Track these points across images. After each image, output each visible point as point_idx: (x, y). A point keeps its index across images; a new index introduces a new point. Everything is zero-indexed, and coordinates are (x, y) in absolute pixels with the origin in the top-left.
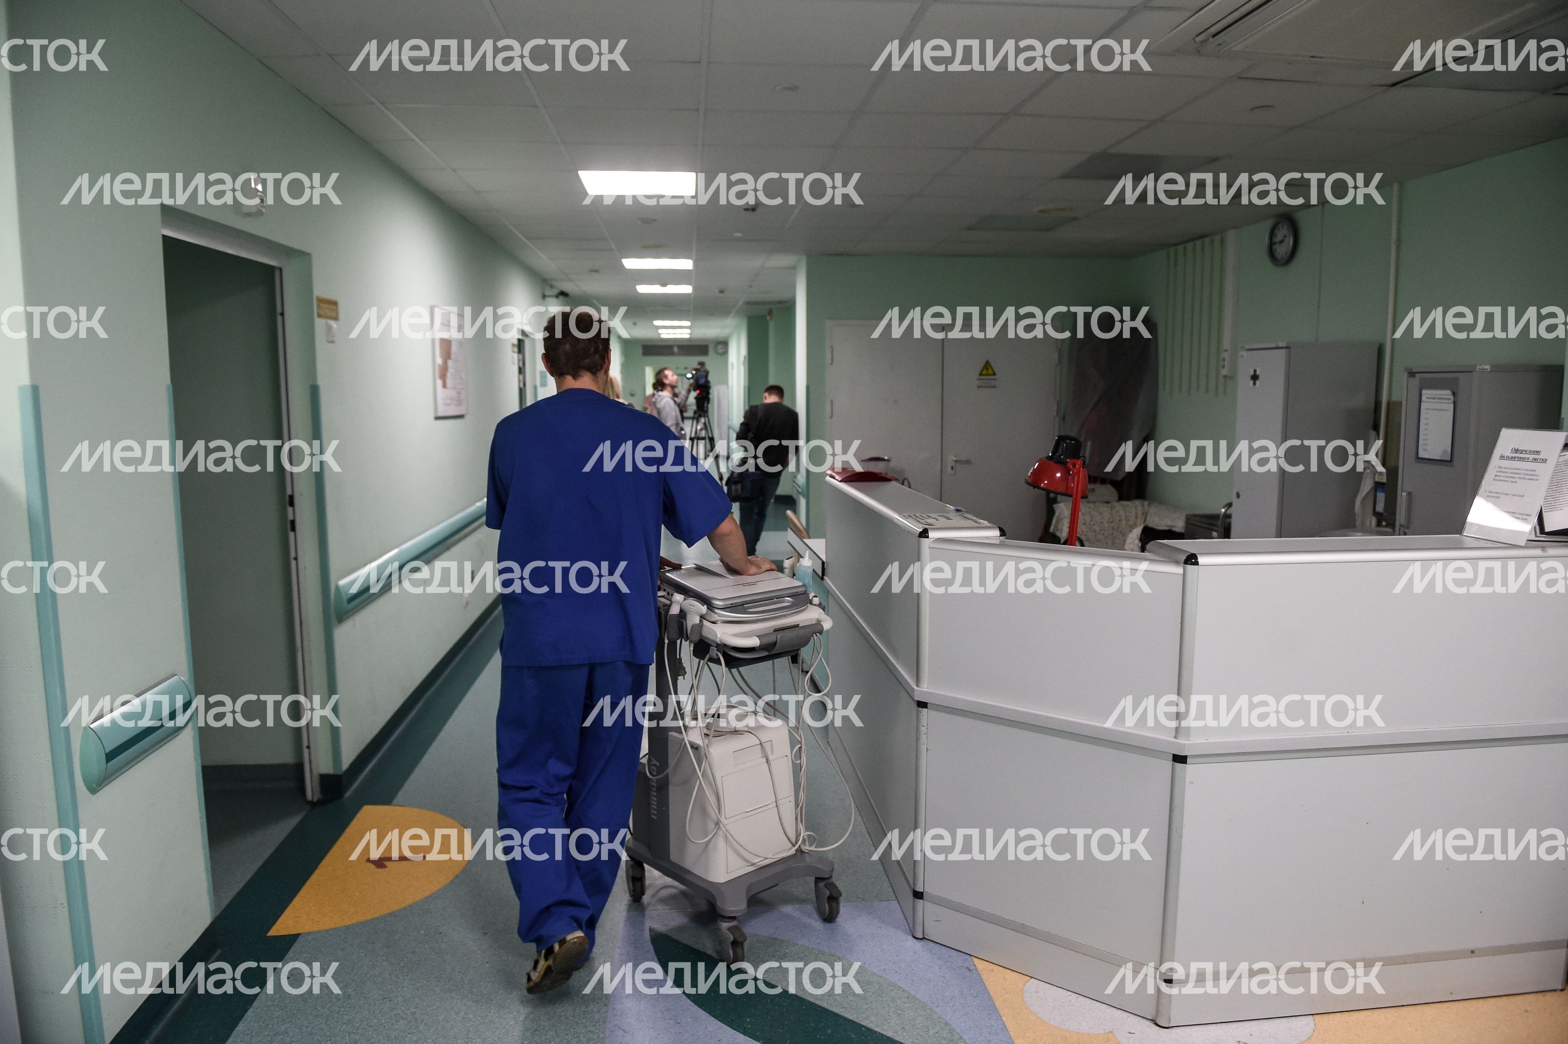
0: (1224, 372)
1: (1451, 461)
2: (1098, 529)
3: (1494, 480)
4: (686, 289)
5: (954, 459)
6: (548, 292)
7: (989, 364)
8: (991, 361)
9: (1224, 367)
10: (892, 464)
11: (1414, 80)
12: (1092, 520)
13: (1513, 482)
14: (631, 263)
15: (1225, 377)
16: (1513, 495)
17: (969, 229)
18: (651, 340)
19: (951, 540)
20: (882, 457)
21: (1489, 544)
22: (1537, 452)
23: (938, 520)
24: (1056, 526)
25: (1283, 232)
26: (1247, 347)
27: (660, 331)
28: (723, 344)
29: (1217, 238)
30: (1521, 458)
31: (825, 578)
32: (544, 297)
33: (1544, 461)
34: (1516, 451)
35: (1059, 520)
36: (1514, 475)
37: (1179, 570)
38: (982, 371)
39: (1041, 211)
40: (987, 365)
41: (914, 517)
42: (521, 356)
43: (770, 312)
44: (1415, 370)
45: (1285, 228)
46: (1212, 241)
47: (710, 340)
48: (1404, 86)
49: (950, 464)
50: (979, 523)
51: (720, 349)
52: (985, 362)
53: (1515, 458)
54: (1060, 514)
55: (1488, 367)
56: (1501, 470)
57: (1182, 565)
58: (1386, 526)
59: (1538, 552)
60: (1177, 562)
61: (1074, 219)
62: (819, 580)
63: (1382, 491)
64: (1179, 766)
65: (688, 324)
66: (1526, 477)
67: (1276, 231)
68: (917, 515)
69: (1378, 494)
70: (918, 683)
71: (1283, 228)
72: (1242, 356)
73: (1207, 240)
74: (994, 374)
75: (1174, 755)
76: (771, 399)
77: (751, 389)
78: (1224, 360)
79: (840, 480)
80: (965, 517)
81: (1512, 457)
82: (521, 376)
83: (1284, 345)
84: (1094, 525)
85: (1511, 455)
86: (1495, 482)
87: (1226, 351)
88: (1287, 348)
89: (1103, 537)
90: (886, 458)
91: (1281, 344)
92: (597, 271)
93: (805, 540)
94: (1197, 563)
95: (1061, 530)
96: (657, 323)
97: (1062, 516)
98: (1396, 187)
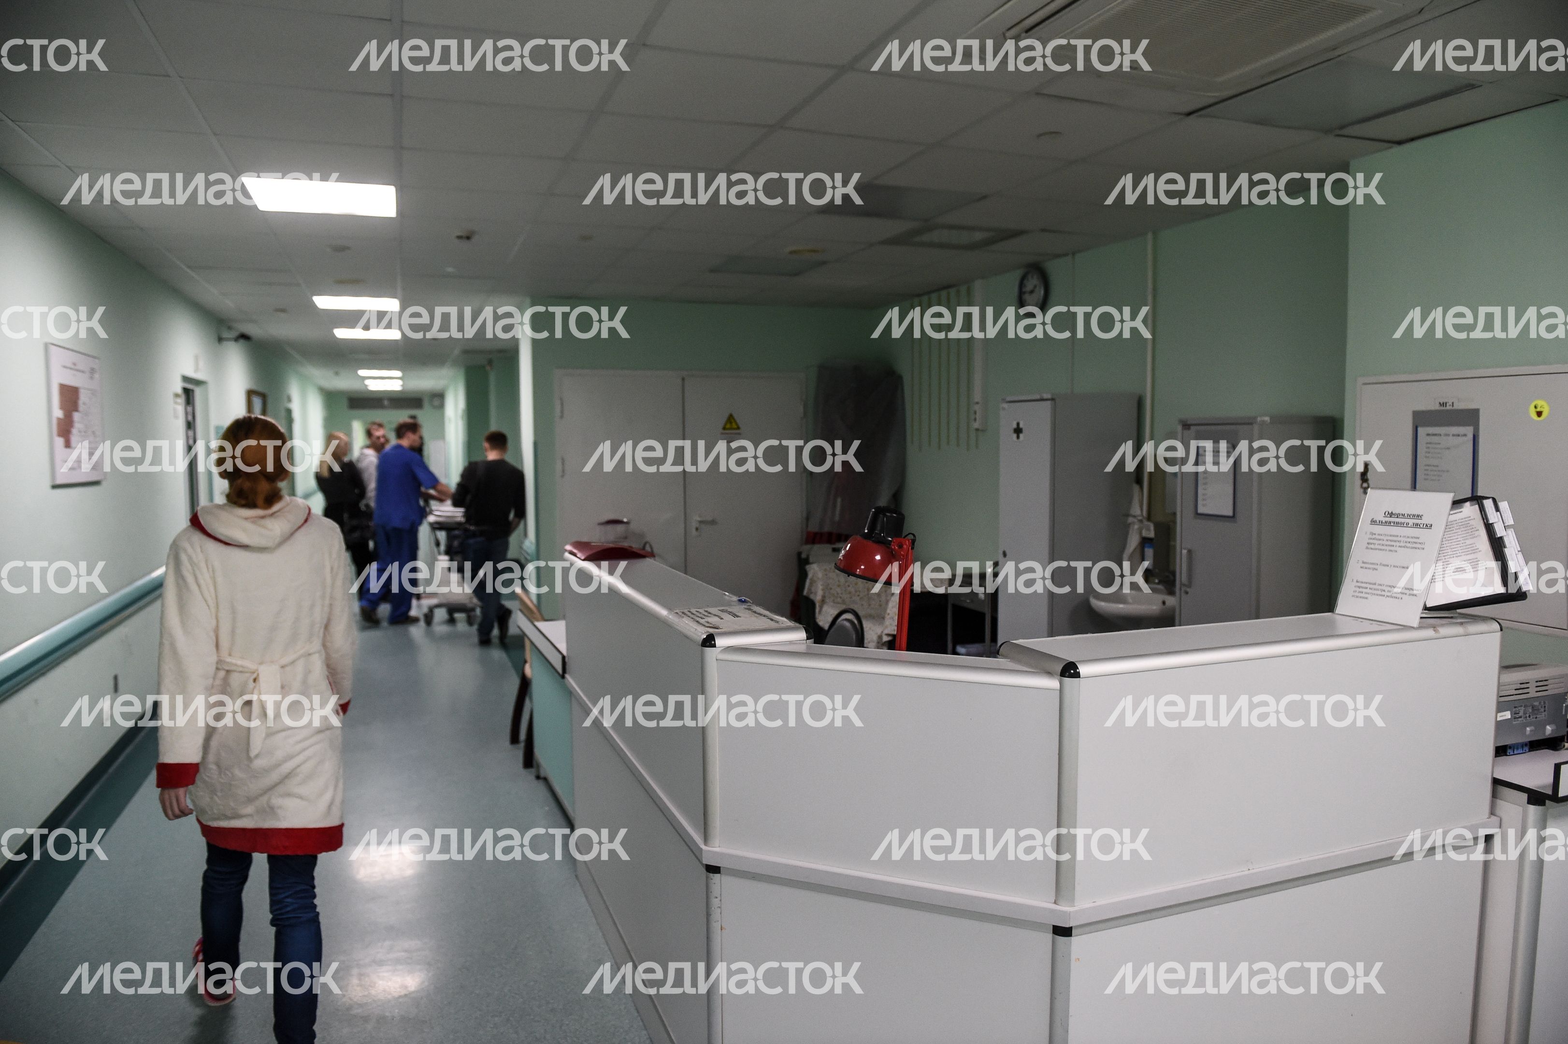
0: (976, 425)
1: (1234, 516)
2: (853, 590)
3: (1367, 548)
4: (394, 335)
5: (699, 519)
6: (225, 335)
7: (733, 418)
8: (735, 416)
9: (975, 420)
10: (632, 526)
11: (1209, 110)
12: (846, 582)
13: (1391, 551)
14: (324, 302)
15: (977, 430)
16: (1394, 566)
17: (712, 271)
18: (356, 392)
19: (747, 649)
20: (620, 518)
21: (1376, 627)
22: (1418, 516)
23: (722, 619)
24: (810, 589)
25: (1033, 282)
26: (1009, 399)
27: (367, 382)
28: (438, 398)
29: (963, 289)
30: (1397, 523)
31: (567, 676)
32: (220, 340)
33: (1429, 526)
34: (1391, 515)
35: (813, 582)
36: (1393, 543)
37: (1053, 683)
38: (726, 424)
39: (791, 253)
40: (731, 419)
41: (689, 614)
42: (190, 409)
43: (490, 362)
44: (1189, 423)
45: (1035, 277)
46: (958, 292)
47: (423, 393)
48: (1200, 116)
49: (694, 525)
50: (777, 622)
51: (436, 402)
52: (726, 415)
53: (1390, 522)
54: (813, 576)
55: (1267, 419)
56: (1374, 536)
57: (1059, 677)
58: (1158, 583)
59: (1430, 633)
60: (1049, 673)
61: (824, 263)
62: (559, 678)
63: (1149, 547)
64: (1061, 940)
65: (398, 374)
66: (1408, 545)
67: (1025, 282)
68: (693, 611)
69: (1146, 550)
70: (706, 840)
71: (1032, 277)
72: (1004, 409)
73: (953, 291)
74: (738, 428)
75: (1053, 926)
76: (492, 456)
77: (470, 445)
78: (975, 413)
79: (583, 558)
80: (755, 612)
81: (1386, 522)
82: (191, 433)
83: (1049, 396)
84: (849, 586)
85: (1384, 520)
86: (1368, 550)
87: (977, 403)
88: (1053, 399)
89: (858, 598)
90: (625, 520)
91: (1045, 396)
92: (283, 311)
93: (538, 624)
94: (1077, 675)
95: (816, 594)
96: (362, 373)
97: (815, 579)
98: (1150, 236)
